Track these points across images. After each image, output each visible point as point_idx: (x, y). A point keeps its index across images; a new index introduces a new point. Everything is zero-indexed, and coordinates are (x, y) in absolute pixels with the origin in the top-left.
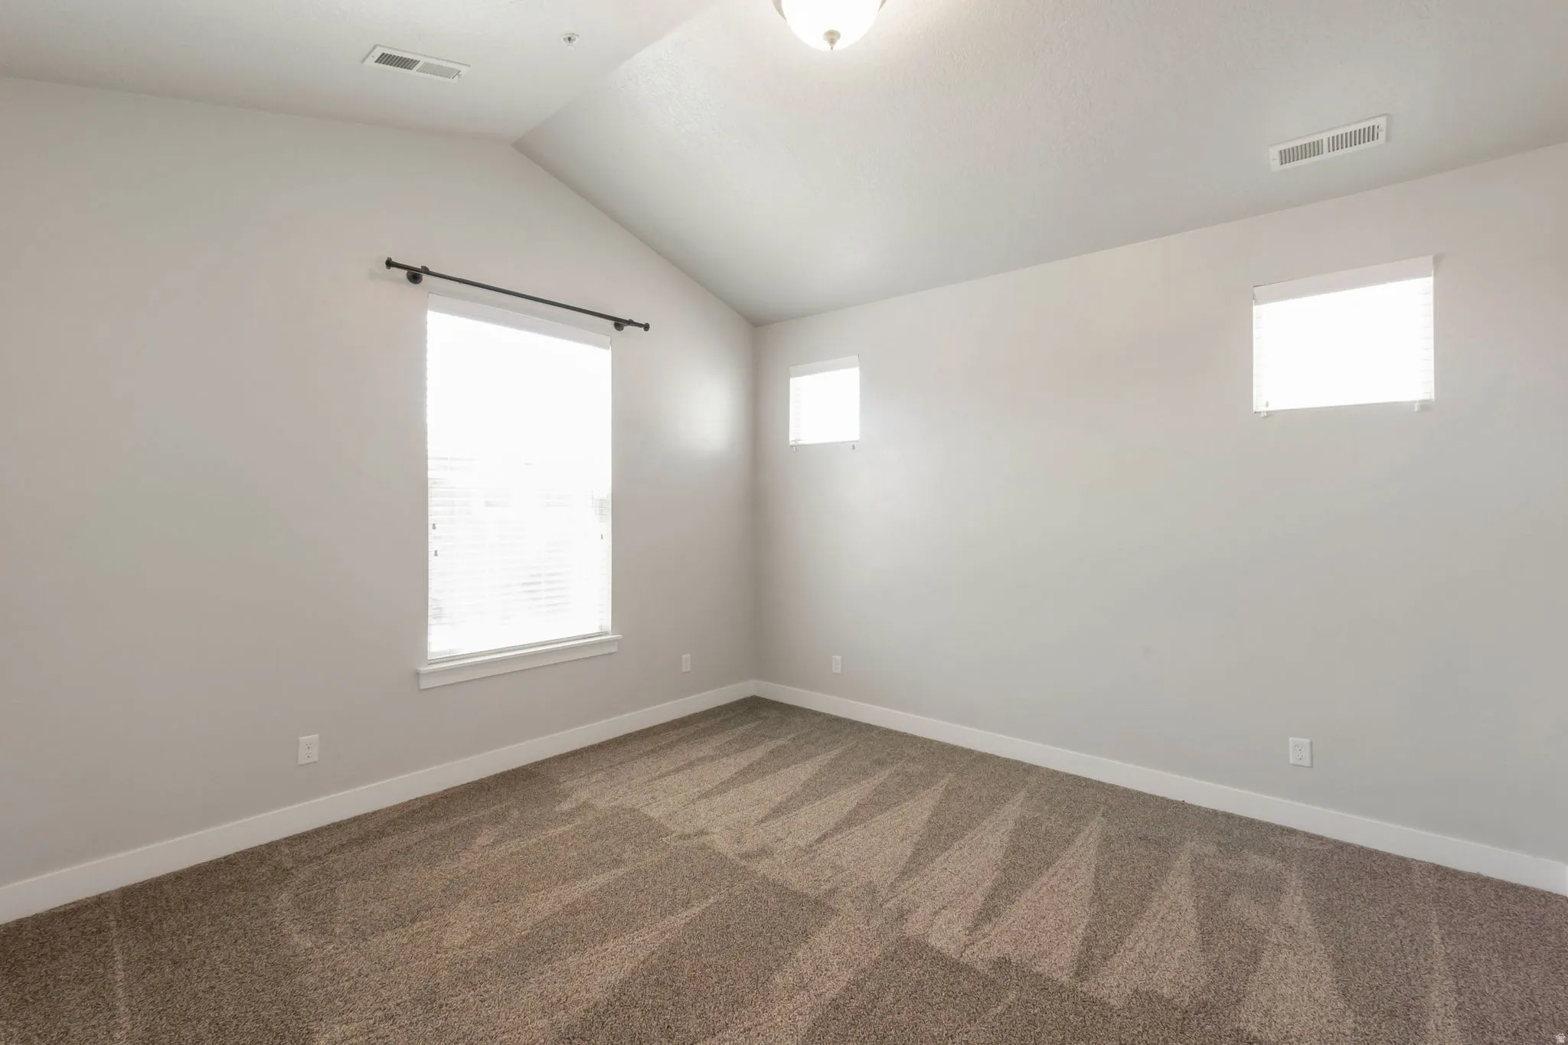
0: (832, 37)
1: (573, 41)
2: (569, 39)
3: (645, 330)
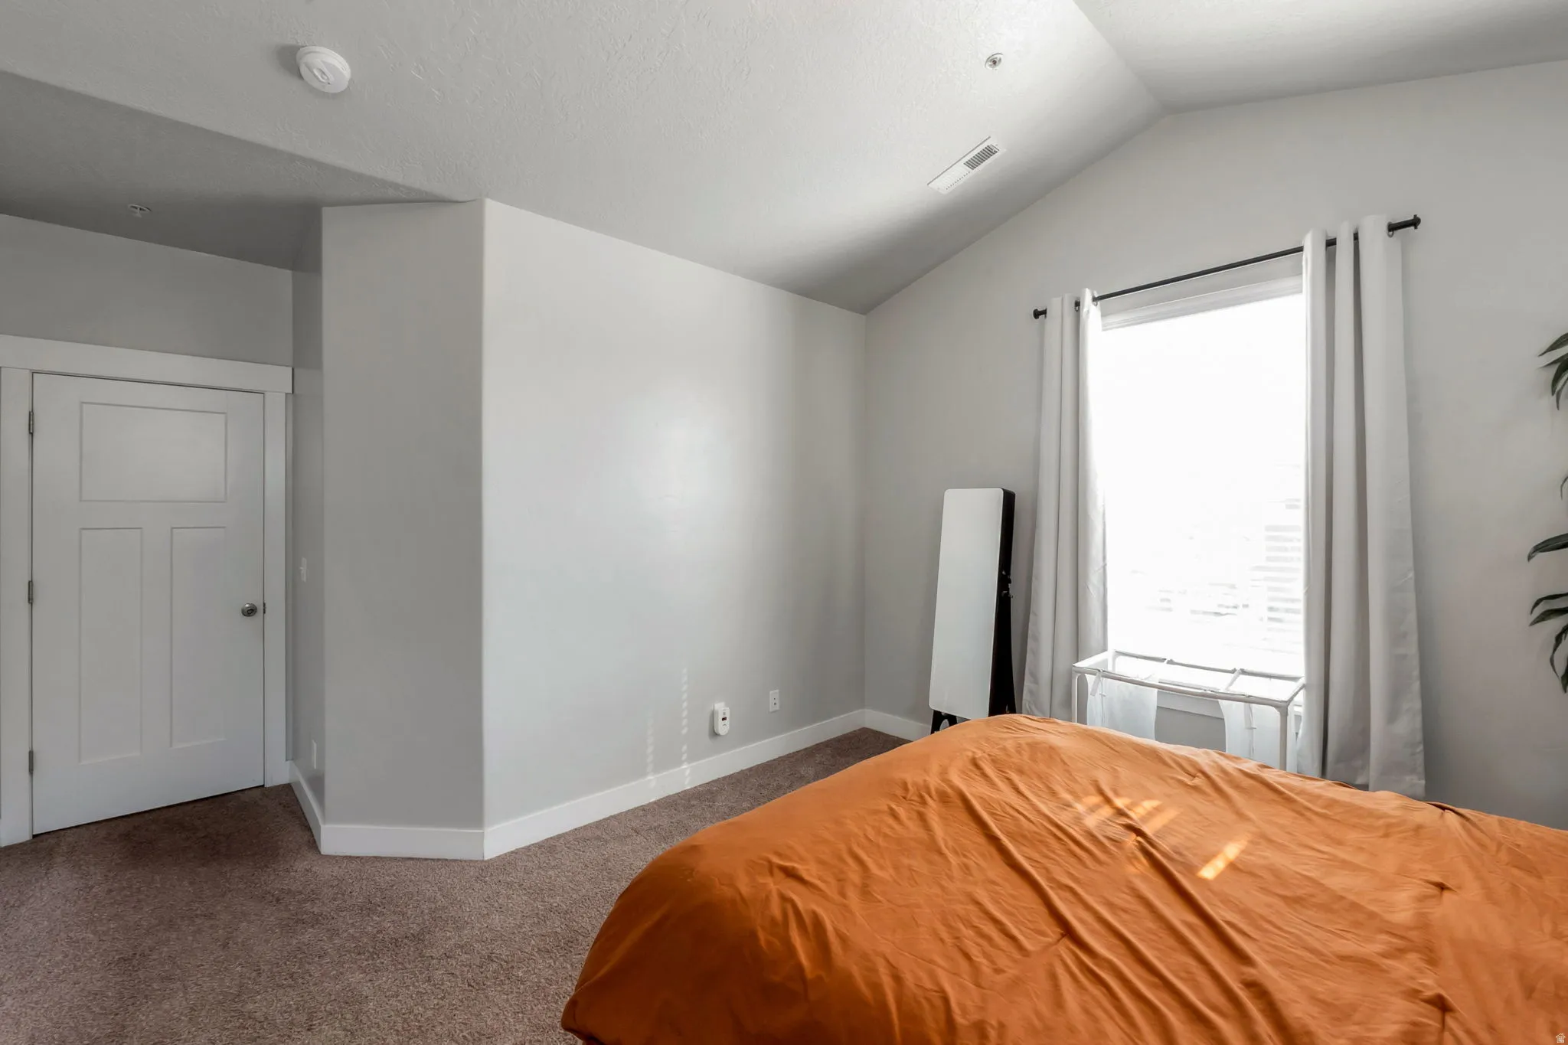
1: (1000, 59)
2: (995, 62)
3: (1416, 228)
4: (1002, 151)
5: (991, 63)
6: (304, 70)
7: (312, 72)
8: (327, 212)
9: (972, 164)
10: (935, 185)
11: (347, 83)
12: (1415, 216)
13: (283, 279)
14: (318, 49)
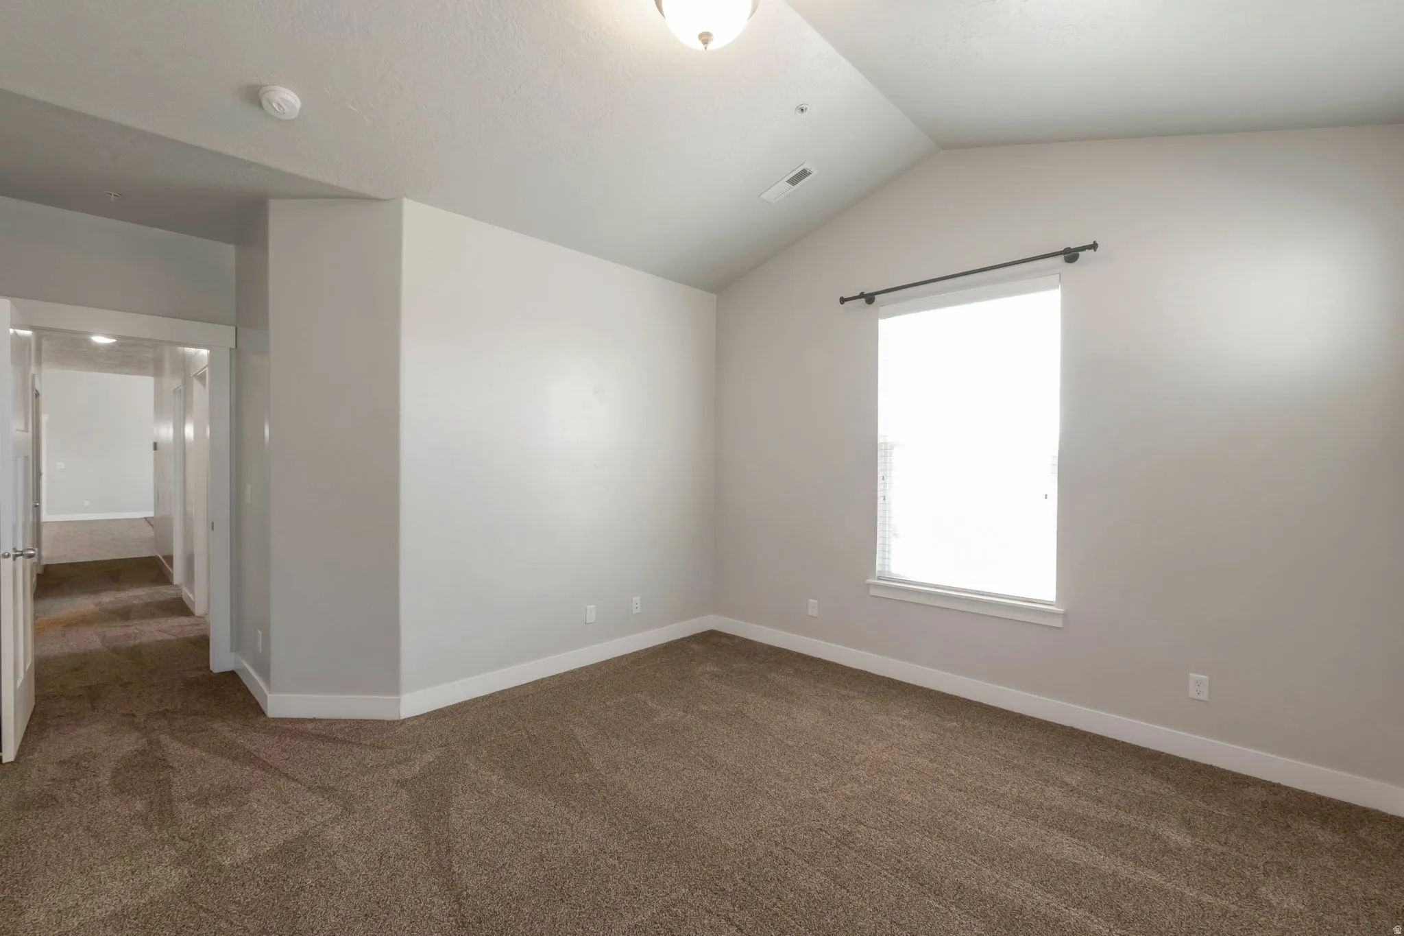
0: (705, 38)
1: (806, 109)
2: (802, 110)
3: (1095, 251)
4: (815, 172)
5: (800, 110)
6: (264, 102)
7: (273, 106)
8: (274, 205)
9: (794, 181)
10: (764, 196)
11: (298, 112)
12: (1094, 242)
13: (228, 252)
14: (276, 88)
